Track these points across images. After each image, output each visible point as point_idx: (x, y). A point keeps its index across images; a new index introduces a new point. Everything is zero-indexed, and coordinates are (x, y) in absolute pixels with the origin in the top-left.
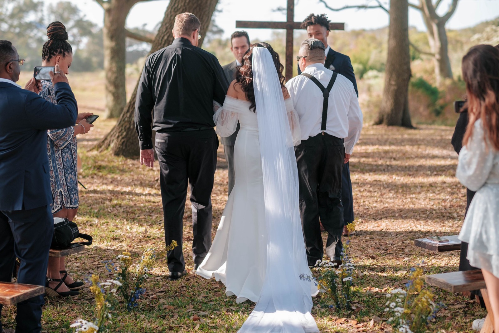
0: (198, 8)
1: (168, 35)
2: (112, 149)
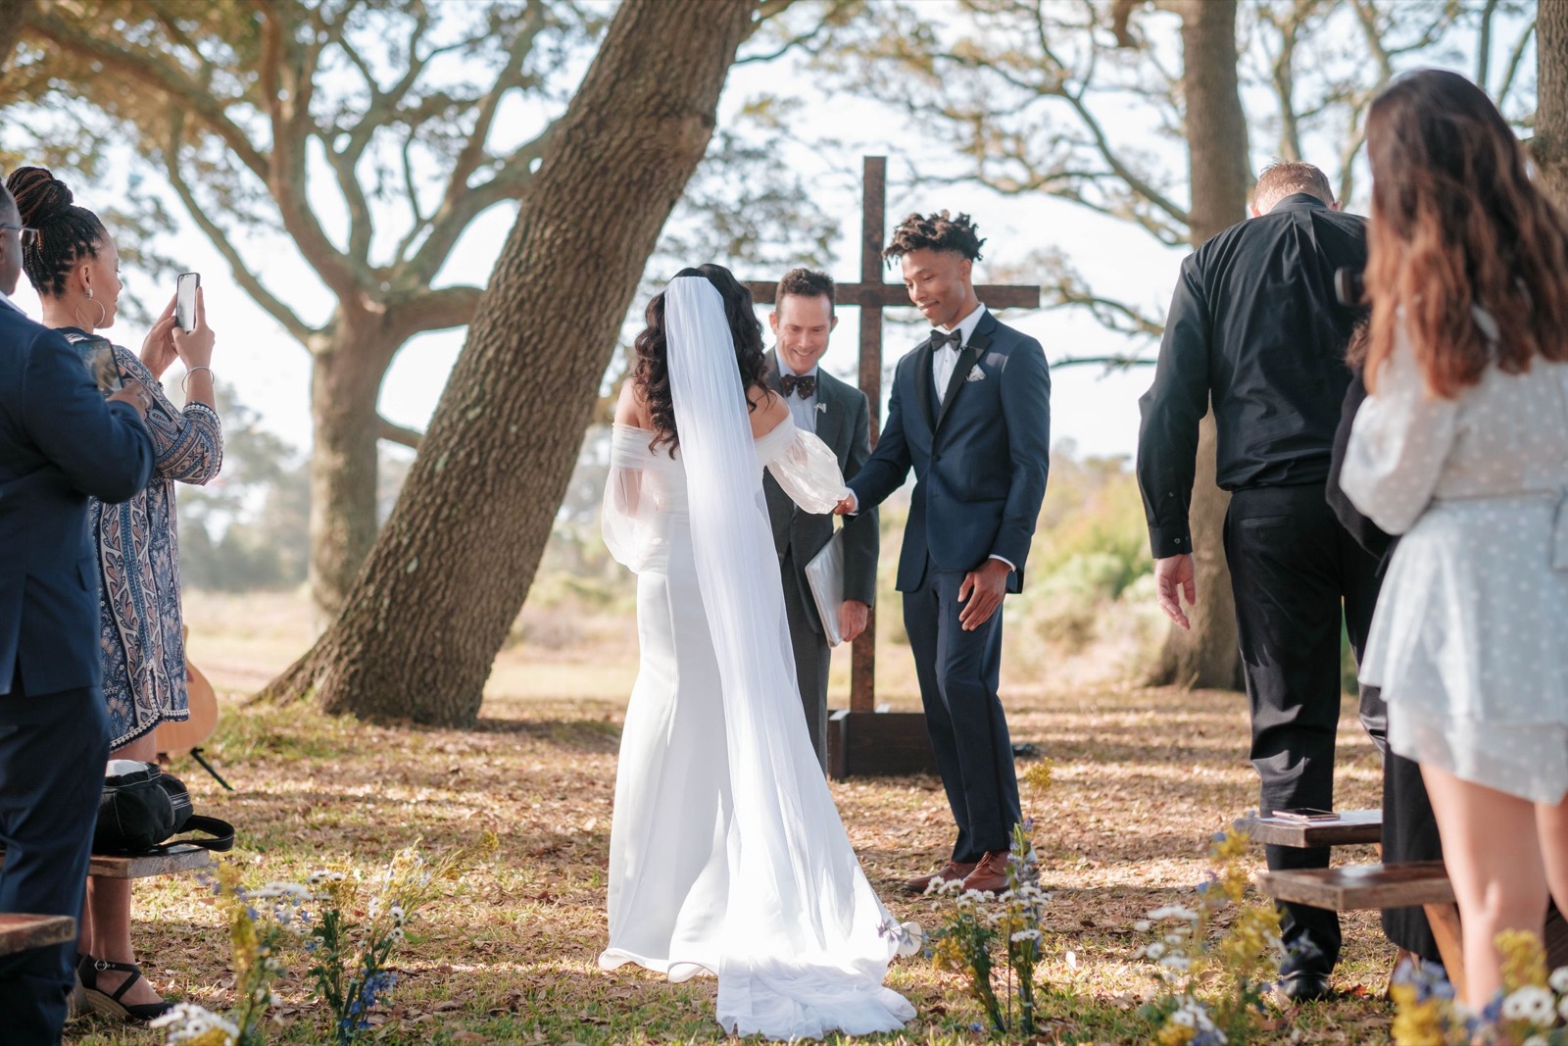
0: (591, 262)
1: (498, 343)
2: (320, 696)
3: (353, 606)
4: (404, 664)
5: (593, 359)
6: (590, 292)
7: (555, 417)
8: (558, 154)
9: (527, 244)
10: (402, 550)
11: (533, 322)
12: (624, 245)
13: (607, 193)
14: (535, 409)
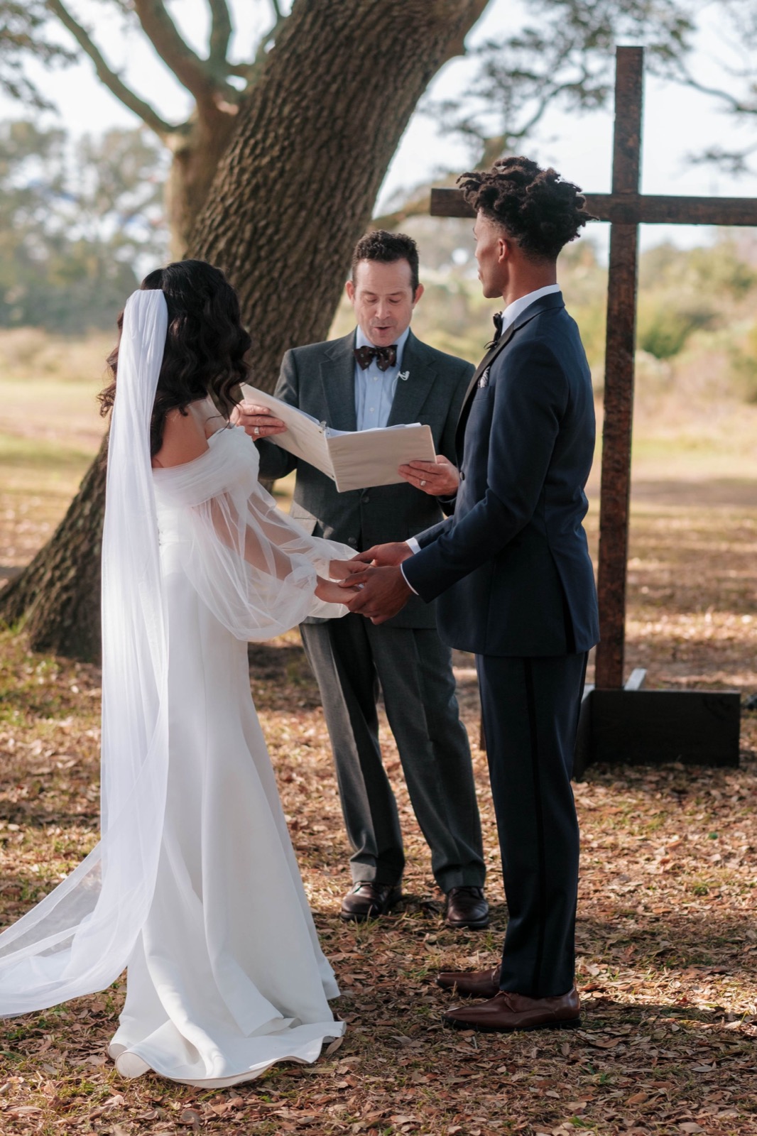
0: (334, 144)
3: (68, 525)
5: (336, 251)
6: (333, 177)
7: (292, 316)
8: (299, 21)
9: (264, 123)
11: (269, 210)
12: (371, 124)
13: (351, 67)
14: (270, 308)
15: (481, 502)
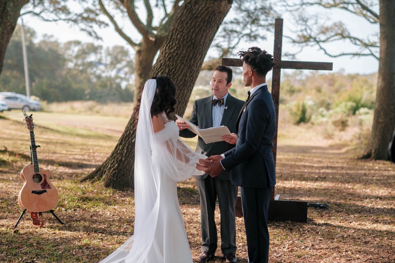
0: (192, 46)
1: (162, 71)
2: (104, 180)
3: (115, 152)
4: (130, 171)
5: (192, 76)
6: (191, 56)
7: (179, 94)
8: (182, 12)
9: (172, 40)
10: (131, 135)
11: (173, 64)
12: (202, 41)
13: (197, 25)
15: (244, 144)
